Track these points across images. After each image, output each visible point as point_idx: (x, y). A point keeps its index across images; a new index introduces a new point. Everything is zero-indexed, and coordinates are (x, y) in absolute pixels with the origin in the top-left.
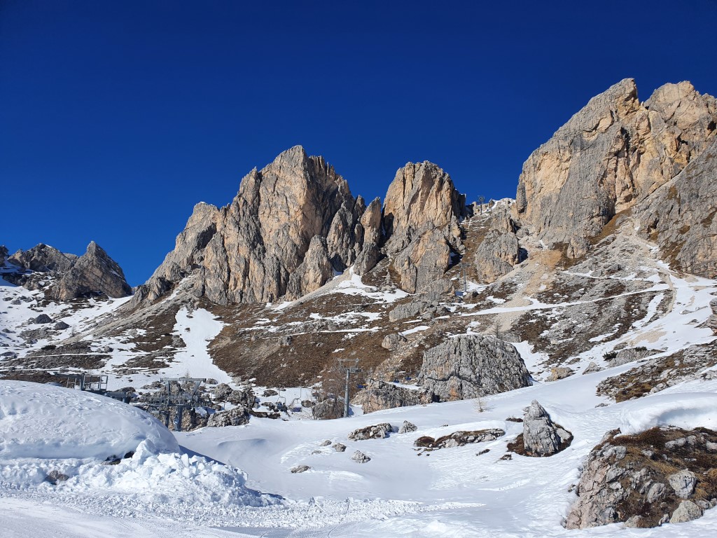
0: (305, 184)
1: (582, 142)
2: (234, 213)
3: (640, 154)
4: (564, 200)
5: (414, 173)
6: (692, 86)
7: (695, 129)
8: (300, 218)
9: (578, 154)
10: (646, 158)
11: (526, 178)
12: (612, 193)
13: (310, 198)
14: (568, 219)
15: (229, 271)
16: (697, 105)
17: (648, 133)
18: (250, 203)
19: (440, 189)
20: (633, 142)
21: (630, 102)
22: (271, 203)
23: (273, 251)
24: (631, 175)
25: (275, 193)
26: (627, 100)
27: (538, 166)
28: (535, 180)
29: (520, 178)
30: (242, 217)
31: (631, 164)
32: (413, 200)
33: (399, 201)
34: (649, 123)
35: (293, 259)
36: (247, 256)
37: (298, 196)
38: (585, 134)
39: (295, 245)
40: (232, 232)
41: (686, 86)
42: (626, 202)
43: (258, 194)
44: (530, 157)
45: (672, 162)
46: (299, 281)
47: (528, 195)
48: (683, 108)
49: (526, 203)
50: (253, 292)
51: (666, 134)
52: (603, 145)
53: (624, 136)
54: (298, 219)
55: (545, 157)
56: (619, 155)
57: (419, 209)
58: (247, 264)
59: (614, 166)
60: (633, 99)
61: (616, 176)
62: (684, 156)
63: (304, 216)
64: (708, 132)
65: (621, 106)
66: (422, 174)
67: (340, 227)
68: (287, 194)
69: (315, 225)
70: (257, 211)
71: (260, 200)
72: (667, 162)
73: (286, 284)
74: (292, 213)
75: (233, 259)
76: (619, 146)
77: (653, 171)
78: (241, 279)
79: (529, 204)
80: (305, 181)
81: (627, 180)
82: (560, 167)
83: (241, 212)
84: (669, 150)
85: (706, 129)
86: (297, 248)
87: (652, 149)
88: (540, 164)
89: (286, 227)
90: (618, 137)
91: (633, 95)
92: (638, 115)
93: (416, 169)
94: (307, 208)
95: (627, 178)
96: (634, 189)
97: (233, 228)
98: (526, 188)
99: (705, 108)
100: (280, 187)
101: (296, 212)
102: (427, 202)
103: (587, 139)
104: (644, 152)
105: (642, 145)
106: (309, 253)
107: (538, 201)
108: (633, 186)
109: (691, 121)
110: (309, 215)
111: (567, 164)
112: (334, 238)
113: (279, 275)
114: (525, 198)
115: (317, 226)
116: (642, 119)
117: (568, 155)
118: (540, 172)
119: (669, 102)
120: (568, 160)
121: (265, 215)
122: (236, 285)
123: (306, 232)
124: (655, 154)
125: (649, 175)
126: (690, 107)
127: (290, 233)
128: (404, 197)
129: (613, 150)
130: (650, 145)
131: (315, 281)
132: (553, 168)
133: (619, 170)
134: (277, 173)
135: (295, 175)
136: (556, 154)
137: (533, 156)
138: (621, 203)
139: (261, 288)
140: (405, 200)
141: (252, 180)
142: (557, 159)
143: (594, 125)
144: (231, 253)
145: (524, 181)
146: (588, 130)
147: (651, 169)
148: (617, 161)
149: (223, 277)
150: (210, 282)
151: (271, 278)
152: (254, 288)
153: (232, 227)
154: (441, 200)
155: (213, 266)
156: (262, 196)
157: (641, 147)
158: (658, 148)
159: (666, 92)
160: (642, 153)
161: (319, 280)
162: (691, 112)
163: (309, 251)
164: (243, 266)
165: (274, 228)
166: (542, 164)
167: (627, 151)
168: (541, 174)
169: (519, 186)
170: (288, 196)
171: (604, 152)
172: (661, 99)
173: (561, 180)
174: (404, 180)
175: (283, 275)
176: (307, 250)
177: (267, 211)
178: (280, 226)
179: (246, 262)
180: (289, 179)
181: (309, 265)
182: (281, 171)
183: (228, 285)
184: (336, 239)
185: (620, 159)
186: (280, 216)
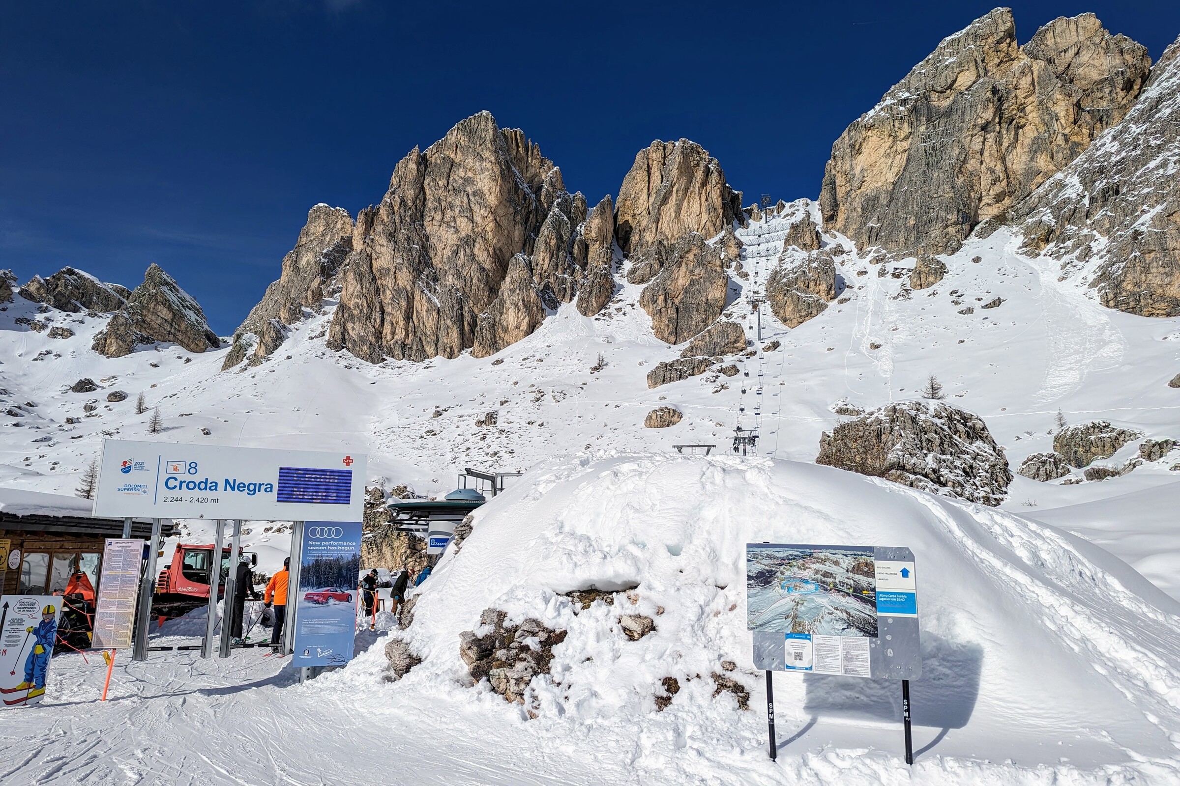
0: (498, 173)
1: (929, 109)
2: (386, 220)
3: (1019, 127)
4: (902, 199)
5: (664, 158)
6: (1098, 22)
7: (1101, 90)
8: (490, 226)
9: (922, 129)
10: (1029, 134)
11: (836, 168)
12: (976, 188)
13: (506, 195)
14: (908, 230)
15: (383, 312)
16: (1107, 51)
17: (1031, 95)
18: (410, 203)
19: (704, 184)
20: (1010, 108)
21: (1004, 46)
22: (443, 204)
23: (450, 280)
24: (1003, 160)
25: (450, 187)
26: (999, 42)
27: (857, 147)
28: (852, 169)
29: (828, 167)
30: (398, 225)
31: (1005, 144)
32: (665, 200)
33: (641, 201)
34: (1033, 79)
35: (481, 293)
36: (409, 288)
37: (486, 191)
38: (934, 96)
39: (484, 270)
40: (384, 250)
41: (1090, 21)
42: (997, 202)
43: (422, 189)
44: (845, 134)
45: (1067, 141)
46: (493, 326)
47: (841, 193)
48: (1085, 57)
49: (838, 206)
50: (422, 343)
51: (1059, 97)
52: (963, 114)
53: (996, 99)
54: (488, 229)
55: (869, 133)
56: (988, 129)
57: (673, 215)
58: (410, 299)
59: (978, 147)
60: (1008, 41)
61: (982, 163)
62: (1085, 131)
63: (498, 225)
64: (1122, 94)
65: (991, 52)
66: (678, 159)
67: (553, 242)
68: (469, 190)
69: (512, 239)
70: (422, 216)
71: (425, 199)
72: (1060, 140)
73: (472, 331)
74: (478, 219)
75: (388, 292)
76: (988, 115)
77: (1039, 153)
78: (402, 323)
79: (842, 208)
80: (497, 169)
81: (999, 168)
82: (894, 149)
83: (397, 217)
84: (1063, 122)
85: (1118, 90)
86: (488, 276)
87: (1037, 120)
88: (861, 144)
89: (468, 241)
90: (988, 100)
91: (1009, 34)
92: (1016, 66)
93: (668, 152)
94: (501, 212)
95: (998, 165)
96: (1008, 183)
97: (385, 244)
98: (838, 182)
99: (1118, 56)
100: (457, 178)
101: (484, 218)
102: (685, 203)
103: (936, 104)
104: (1025, 125)
105: (1022, 114)
106: (506, 285)
107: (858, 203)
108: (1008, 177)
109: (1095, 76)
110: (504, 223)
111: (905, 145)
112: (544, 260)
113: (461, 318)
114: (835, 199)
115: (516, 239)
116: (1023, 72)
117: (906, 128)
118: (860, 158)
119: (1062, 47)
120: (906, 138)
121: (435, 222)
122: (393, 333)
123: (500, 250)
124: (1042, 128)
125: (1032, 160)
126: (1095, 55)
127: (476, 251)
128: (649, 195)
129: (979, 121)
130: (1034, 114)
131: (518, 327)
132: (882, 151)
133: (986, 153)
134: (452, 156)
135: (482, 159)
136: (887, 128)
137: (850, 131)
138: (989, 205)
139: (434, 338)
140: (652, 200)
141: (413, 166)
142: (890, 135)
143: (949, 81)
144: (384, 283)
145: (833, 172)
146: (939, 89)
147: (1036, 152)
148: (985, 139)
149: (373, 321)
150: (353, 329)
151: (449, 322)
152: (423, 338)
153: (383, 241)
154: (707, 200)
155: (357, 303)
156: (428, 192)
157: (1020, 117)
158: (1047, 117)
159: (1058, 30)
160: (1022, 127)
161: (524, 326)
162: (1096, 62)
163: (508, 279)
164: (404, 303)
165: (450, 242)
166: (864, 145)
167: (1000, 123)
168: (861, 161)
169: (826, 179)
170: (470, 192)
171: (965, 125)
172: (1050, 42)
173: (895, 170)
174: (649, 169)
175: (467, 317)
176: (504, 278)
177: (438, 217)
178: (459, 238)
179: (408, 296)
180: (471, 164)
181: (508, 302)
182: (458, 152)
183: (381, 333)
184: (547, 260)
185: (989, 136)
186: (458, 223)
